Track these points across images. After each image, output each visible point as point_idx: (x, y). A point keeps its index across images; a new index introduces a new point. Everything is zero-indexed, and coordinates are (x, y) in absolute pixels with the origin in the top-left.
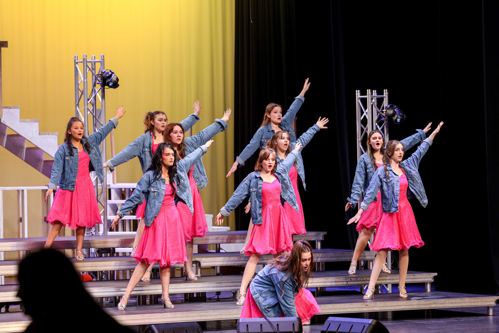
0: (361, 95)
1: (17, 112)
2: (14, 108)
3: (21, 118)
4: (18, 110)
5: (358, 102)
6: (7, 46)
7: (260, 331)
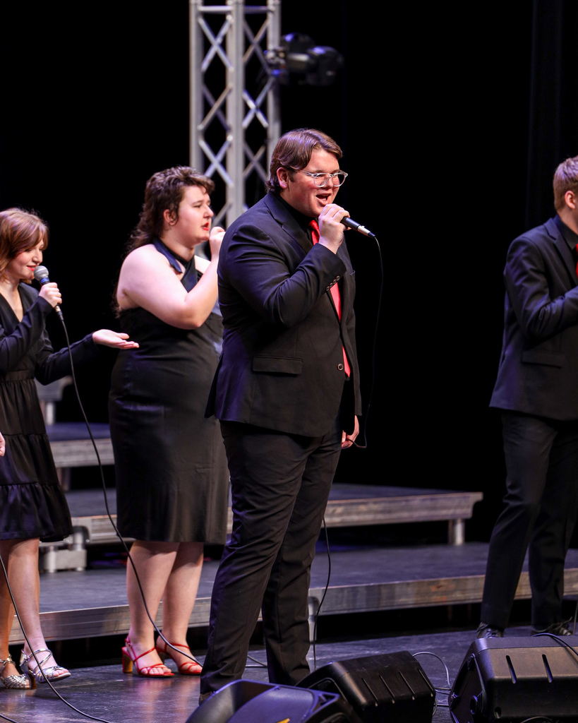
0: (205, 3)
7: (545, 675)
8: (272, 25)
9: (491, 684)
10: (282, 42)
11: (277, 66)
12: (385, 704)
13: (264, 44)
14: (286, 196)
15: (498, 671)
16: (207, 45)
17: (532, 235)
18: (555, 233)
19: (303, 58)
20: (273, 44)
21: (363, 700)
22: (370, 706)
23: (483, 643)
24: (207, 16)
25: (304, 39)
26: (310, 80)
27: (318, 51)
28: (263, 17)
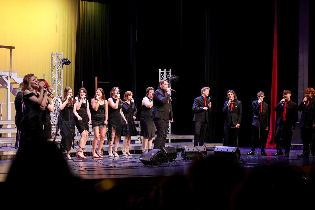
0: (161, 71)
1: (16, 74)
2: (16, 72)
3: (18, 76)
4: (17, 73)
5: (160, 74)
6: (14, 49)
7: (193, 151)
8: (170, 74)
9: (186, 152)
10: (171, 76)
11: (171, 79)
12: (170, 153)
13: (169, 76)
14: (161, 88)
15: (187, 150)
16: (161, 76)
17: (198, 98)
18: (201, 98)
19: (174, 78)
20: (170, 76)
21: (167, 152)
22: (168, 153)
23: (185, 147)
24: (161, 72)
25: (174, 75)
26: (175, 81)
27: (176, 77)
28: (169, 73)
